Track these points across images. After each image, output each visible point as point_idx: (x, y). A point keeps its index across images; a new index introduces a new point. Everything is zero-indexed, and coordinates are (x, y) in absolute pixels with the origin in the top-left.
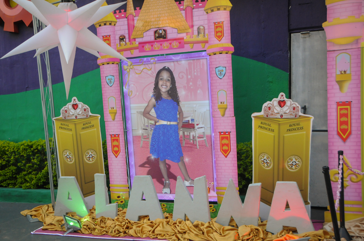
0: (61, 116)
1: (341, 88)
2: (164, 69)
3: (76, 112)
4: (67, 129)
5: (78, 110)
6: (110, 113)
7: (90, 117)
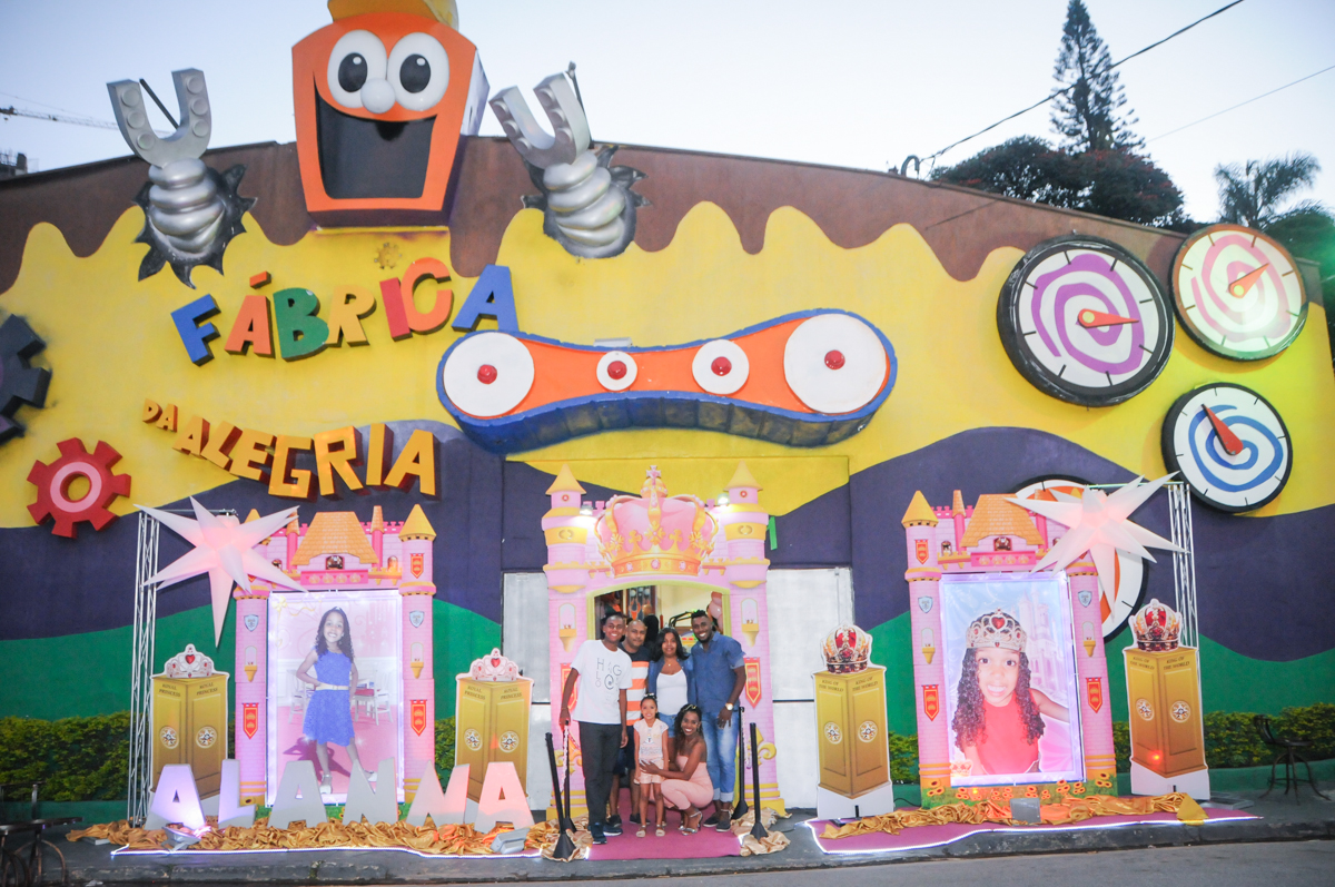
0: (165, 673)
1: (565, 646)
2: (334, 610)
3: (190, 668)
4: (171, 693)
5: (194, 665)
6: (245, 671)
7: (212, 676)
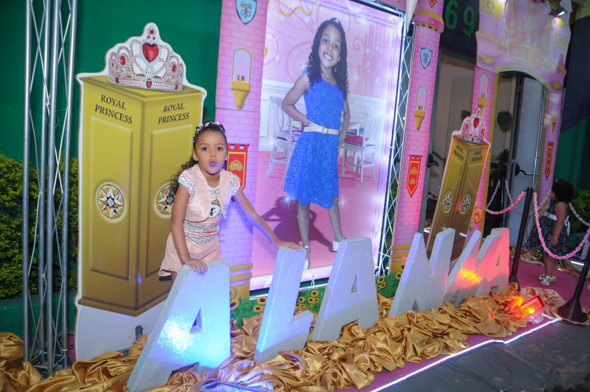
3: (150, 70)
4: (118, 116)
6: (233, 89)
7: (184, 91)
